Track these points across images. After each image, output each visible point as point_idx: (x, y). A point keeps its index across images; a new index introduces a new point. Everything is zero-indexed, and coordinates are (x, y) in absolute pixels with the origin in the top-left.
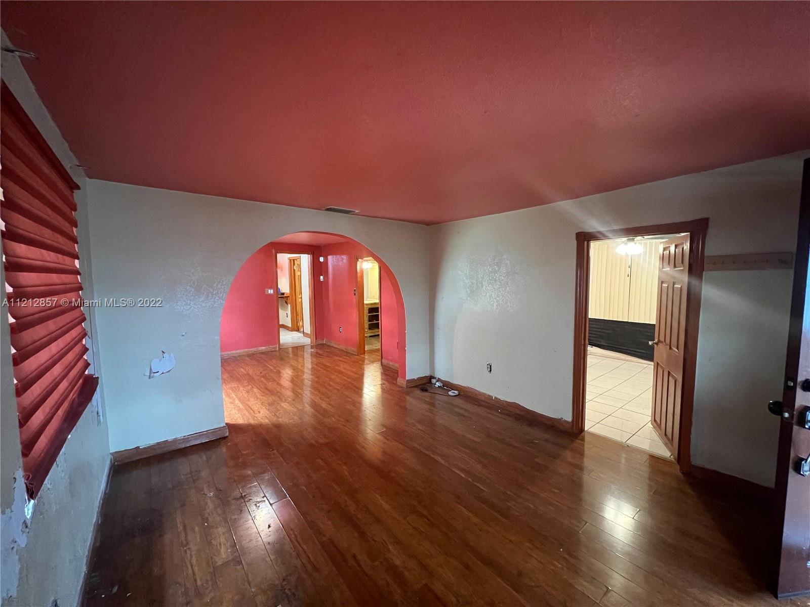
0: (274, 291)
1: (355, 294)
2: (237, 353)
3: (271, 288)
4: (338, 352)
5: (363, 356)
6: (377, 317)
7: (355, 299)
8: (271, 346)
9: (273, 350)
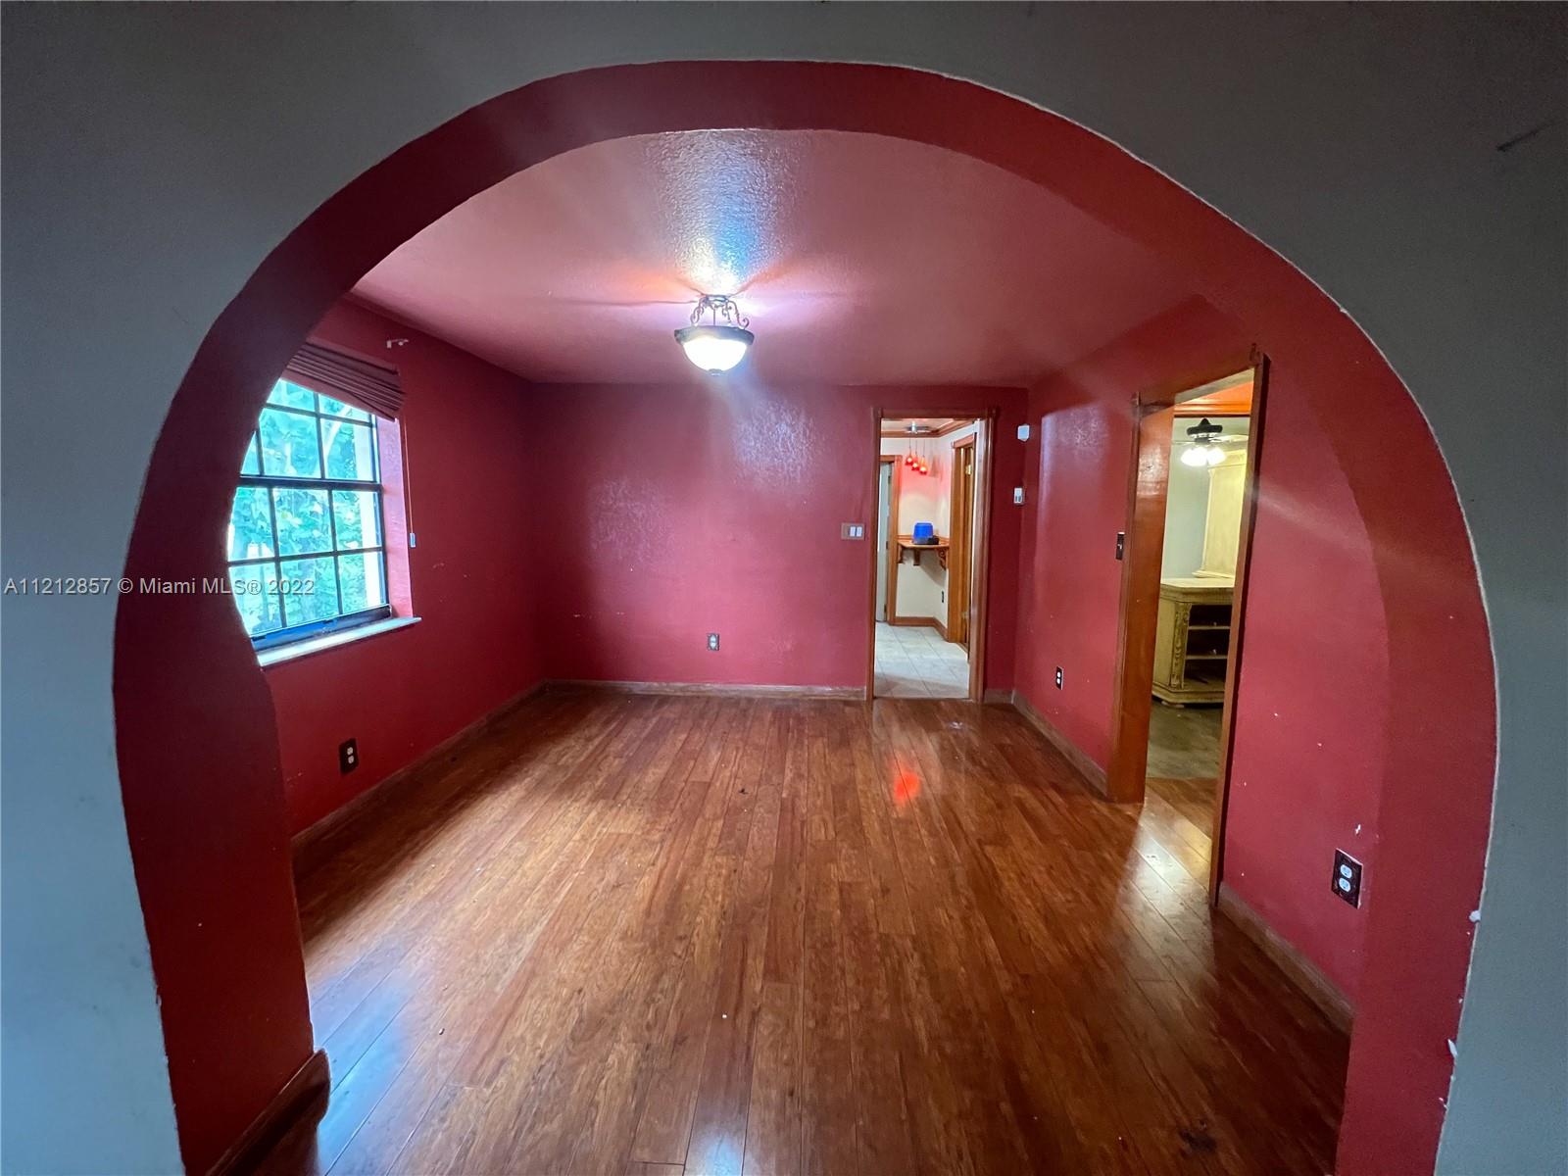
0: (865, 530)
1: (1120, 556)
2: (758, 692)
3: (857, 522)
4: (1037, 757)
5: (1129, 811)
6: (1221, 641)
7: (1117, 574)
8: (846, 688)
9: (853, 698)
